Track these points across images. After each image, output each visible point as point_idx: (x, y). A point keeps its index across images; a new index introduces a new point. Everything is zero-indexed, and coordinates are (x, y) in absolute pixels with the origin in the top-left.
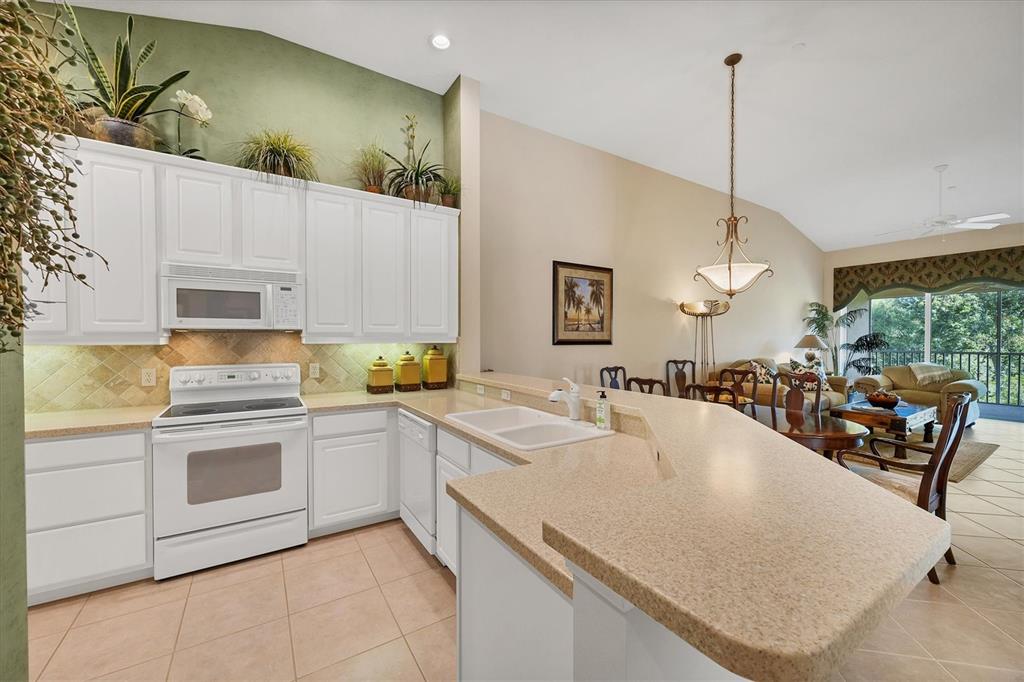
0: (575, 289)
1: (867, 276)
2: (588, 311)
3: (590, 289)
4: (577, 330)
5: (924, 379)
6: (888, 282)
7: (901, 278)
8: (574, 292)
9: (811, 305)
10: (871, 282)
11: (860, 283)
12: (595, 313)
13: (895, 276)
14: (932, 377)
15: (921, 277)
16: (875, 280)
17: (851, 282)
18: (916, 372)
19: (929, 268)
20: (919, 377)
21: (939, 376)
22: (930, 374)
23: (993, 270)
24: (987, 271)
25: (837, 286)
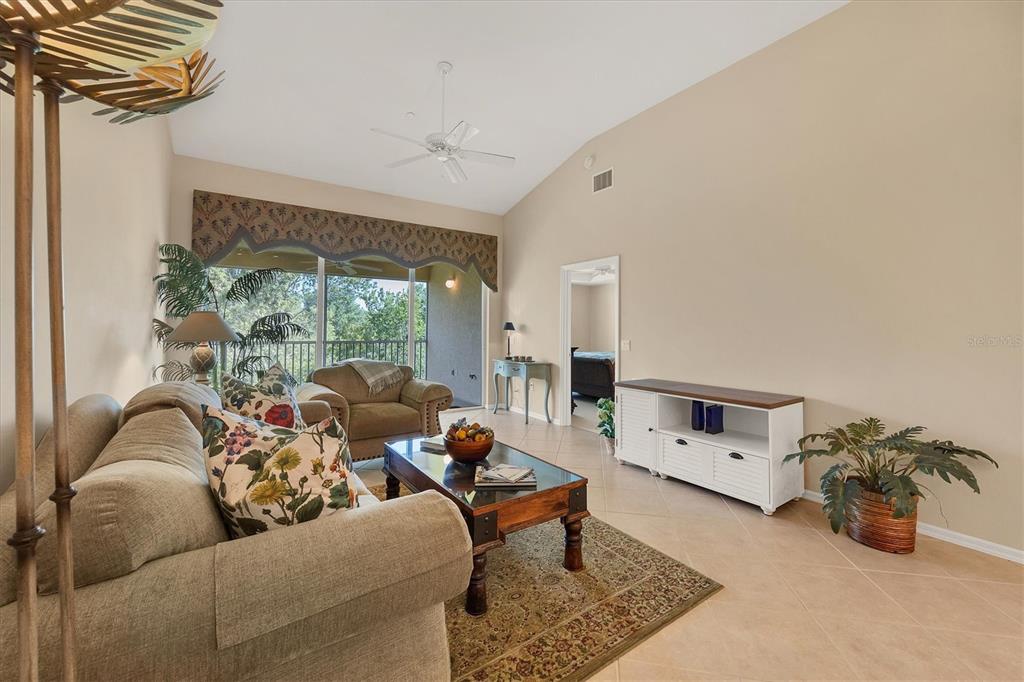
1: (252, 218)
5: (376, 385)
6: (282, 236)
7: (299, 232)
10: (258, 229)
11: (240, 226)
13: (291, 227)
14: (384, 380)
15: (321, 237)
16: (264, 227)
17: (226, 222)
18: (364, 374)
19: (333, 228)
20: (370, 382)
21: (391, 377)
22: (382, 376)
23: (388, 243)
24: (383, 244)
25: (199, 223)
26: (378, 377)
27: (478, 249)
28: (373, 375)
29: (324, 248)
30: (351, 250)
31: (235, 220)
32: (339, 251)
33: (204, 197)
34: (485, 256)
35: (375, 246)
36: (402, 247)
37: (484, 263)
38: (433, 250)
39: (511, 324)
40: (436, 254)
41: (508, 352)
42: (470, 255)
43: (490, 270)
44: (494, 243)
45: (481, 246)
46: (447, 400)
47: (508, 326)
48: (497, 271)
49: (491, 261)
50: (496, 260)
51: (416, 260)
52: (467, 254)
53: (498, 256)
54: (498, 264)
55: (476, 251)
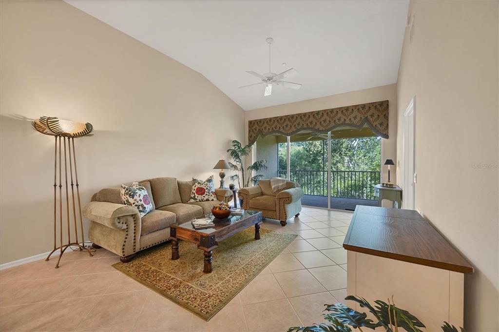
1: (262, 126)
6: (271, 129)
7: (276, 127)
9: (233, 142)
11: (259, 130)
13: (273, 126)
14: (278, 187)
15: (283, 127)
16: (265, 128)
17: (256, 129)
18: (272, 183)
19: (287, 122)
20: (273, 187)
21: (282, 186)
22: (278, 185)
23: (311, 123)
24: (309, 124)
25: (250, 131)
26: (276, 185)
27: (370, 113)
29: (284, 132)
30: (295, 130)
31: (258, 128)
32: (290, 132)
33: (250, 122)
34: (376, 116)
35: (305, 126)
36: (318, 123)
37: (375, 120)
38: (337, 121)
39: (391, 160)
40: (339, 123)
41: (389, 180)
42: (363, 118)
43: (381, 124)
44: (385, 105)
45: (373, 110)
46: (289, 199)
47: (389, 162)
48: (388, 124)
49: (382, 118)
50: (386, 117)
51: (327, 128)
52: (361, 118)
53: (389, 113)
54: (389, 119)
55: (368, 115)
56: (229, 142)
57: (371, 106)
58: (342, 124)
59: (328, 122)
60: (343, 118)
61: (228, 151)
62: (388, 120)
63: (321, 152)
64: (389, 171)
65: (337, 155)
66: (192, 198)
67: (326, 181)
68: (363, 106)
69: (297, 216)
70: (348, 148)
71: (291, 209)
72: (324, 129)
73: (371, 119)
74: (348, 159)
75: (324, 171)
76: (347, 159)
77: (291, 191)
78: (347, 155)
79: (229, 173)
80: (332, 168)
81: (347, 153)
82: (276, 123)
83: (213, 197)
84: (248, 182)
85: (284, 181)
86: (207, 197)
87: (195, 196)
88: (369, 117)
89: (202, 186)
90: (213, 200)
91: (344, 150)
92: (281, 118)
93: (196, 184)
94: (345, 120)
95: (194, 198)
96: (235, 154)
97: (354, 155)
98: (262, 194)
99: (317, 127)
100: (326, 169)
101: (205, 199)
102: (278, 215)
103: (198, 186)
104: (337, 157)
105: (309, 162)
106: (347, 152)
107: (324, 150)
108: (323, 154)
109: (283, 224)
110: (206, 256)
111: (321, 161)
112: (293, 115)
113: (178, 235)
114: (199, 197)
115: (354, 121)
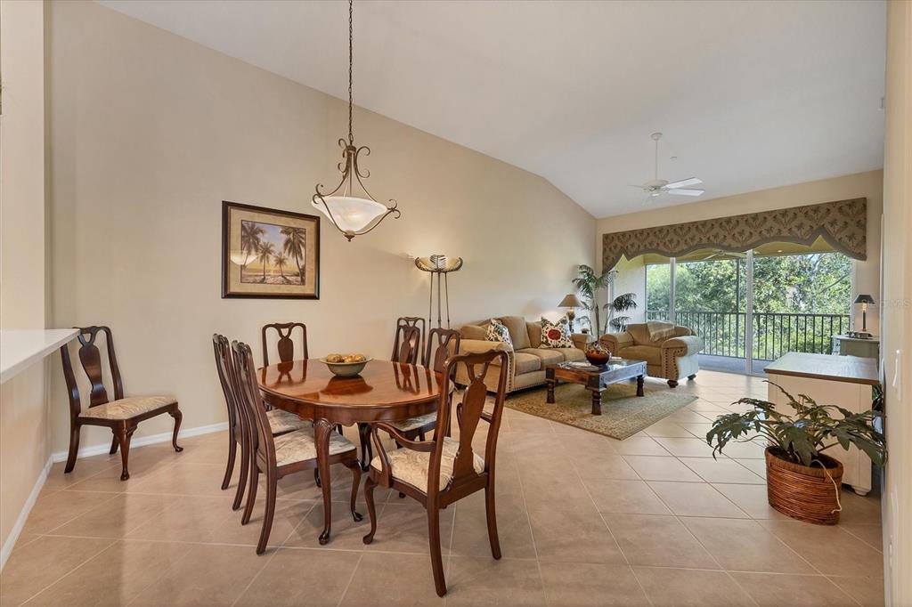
0: (260, 236)
1: (627, 242)
2: (280, 262)
3: (285, 237)
4: (262, 281)
5: (654, 336)
7: (651, 244)
8: (258, 239)
9: (581, 267)
10: (629, 247)
11: (622, 248)
12: (291, 264)
13: (647, 242)
14: (661, 334)
15: (665, 243)
16: (632, 245)
17: (615, 247)
18: (650, 329)
19: (672, 235)
20: (652, 334)
21: (666, 332)
22: (660, 331)
23: (716, 236)
24: (712, 238)
25: (604, 250)
26: (657, 332)
27: (830, 218)
28: (655, 330)
29: (666, 250)
31: (619, 245)
32: (677, 250)
33: (606, 237)
34: (840, 224)
37: (840, 231)
38: (765, 233)
39: (869, 296)
40: (768, 236)
41: (864, 327)
42: (815, 227)
43: (851, 237)
44: (860, 206)
45: (834, 214)
46: (682, 350)
47: (863, 299)
48: (865, 237)
49: (852, 227)
50: (862, 226)
51: (745, 245)
52: (812, 227)
53: (868, 220)
54: (867, 229)
55: (826, 222)
56: (575, 267)
57: (831, 207)
58: (774, 237)
59: (747, 234)
60: (776, 227)
61: (573, 281)
62: (865, 230)
63: (730, 277)
64: (864, 314)
65: (769, 284)
66: (543, 343)
67: (743, 334)
68: (816, 208)
69: (691, 378)
70: (793, 270)
71: (685, 364)
72: (739, 245)
73: (831, 229)
74: (795, 290)
75: (738, 314)
76: (791, 290)
77: (684, 338)
78: (793, 283)
79: (579, 312)
80: (755, 308)
81: (793, 280)
82: (652, 237)
83: (570, 343)
84: (606, 328)
85: (670, 325)
86: (563, 343)
87: (547, 341)
88: (828, 226)
89: (556, 328)
90: (570, 347)
91: (783, 273)
92: (661, 229)
93: (548, 325)
94: (780, 231)
95: (547, 343)
96: (584, 285)
97: (809, 282)
98: (634, 343)
99: (725, 244)
100: (743, 309)
101: (560, 345)
102: (664, 371)
103: (550, 328)
104: (769, 287)
105: (704, 296)
106: (792, 277)
107: (737, 274)
108: (737, 282)
109: (673, 384)
110: (594, 397)
111: (732, 295)
112: (683, 225)
113: (556, 376)
114: (553, 342)
115: (798, 233)
